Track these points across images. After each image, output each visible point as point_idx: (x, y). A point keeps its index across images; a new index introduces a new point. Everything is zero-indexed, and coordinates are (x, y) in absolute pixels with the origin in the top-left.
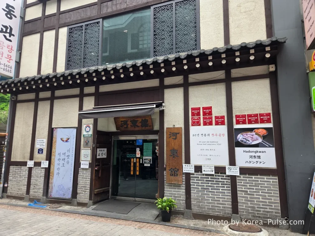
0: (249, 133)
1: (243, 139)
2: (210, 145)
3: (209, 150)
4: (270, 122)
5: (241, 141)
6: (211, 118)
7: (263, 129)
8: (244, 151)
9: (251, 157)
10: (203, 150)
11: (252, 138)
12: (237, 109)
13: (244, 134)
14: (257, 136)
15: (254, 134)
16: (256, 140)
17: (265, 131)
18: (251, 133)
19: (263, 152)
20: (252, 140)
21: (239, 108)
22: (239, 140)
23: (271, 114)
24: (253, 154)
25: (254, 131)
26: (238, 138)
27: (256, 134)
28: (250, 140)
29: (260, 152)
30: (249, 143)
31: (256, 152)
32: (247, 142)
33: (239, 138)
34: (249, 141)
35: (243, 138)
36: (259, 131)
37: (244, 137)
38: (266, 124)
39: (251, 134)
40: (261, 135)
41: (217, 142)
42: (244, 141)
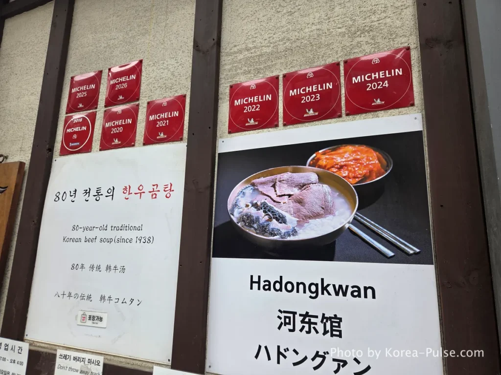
0: (286, 176)
1: (253, 211)
2: (110, 241)
3: (103, 268)
4: (407, 102)
5: (242, 219)
6: (133, 114)
7: (364, 148)
8: (255, 279)
9: (287, 319)
10: (80, 270)
11: (300, 202)
12: (241, 56)
13: (262, 179)
14: (326, 188)
15: (314, 177)
16: (317, 216)
17: (372, 159)
18: (294, 171)
19: (357, 292)
20: (297, 213)
21: (248, 49)
22: (235, 218)
23: (415, 55)
24: (300, 302)
25: (315, 164)
26: (229, 207)
27: (322, 179)
28: (288, 217)
29: (340, 290)
30: (281, 231)
31: (319, 289)
32: (274, 224)
33: (235, 205)
34: (281, 219)
35: (255, 205)
36: (339, 160)
37: (260, 200)
38: (381, 113)
39: (299, 177)
40: (351, 182)
41: (139, 229)
42: (258, 219)
